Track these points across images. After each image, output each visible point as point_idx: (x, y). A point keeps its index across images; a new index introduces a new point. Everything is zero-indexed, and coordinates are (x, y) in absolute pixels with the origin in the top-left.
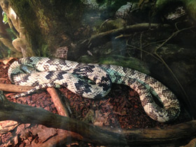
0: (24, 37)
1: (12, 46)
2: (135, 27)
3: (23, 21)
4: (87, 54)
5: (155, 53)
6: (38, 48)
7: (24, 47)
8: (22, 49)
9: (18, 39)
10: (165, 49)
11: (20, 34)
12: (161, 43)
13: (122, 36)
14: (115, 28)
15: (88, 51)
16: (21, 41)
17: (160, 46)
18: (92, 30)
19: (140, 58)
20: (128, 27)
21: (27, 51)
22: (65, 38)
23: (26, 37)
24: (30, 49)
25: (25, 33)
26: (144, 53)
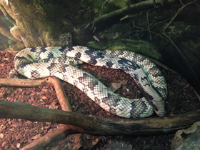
0: (21, 24)
1: (11, 35)
2: (139, 6)
3: (16, 6)
4: (94, 40)
5: (164, 33)
6: (39, 35)
7: (24, 35)
8: (22, 38)
9: (15, 27)
10: (172, 28)
11: (17, 21)
12: (168, 22)
13: (127, 17)
14: (118, 8)
15: (94, 37)
16: (19, 30)
17: (168, 25)
18: (93, 12)
19: (149, 41)
20: (132, 6)
21: (28, 39)
22: (66, 23)
23: (23, 24)
24: (31, 37)
25: (21, 20)
26: (153, 35)
